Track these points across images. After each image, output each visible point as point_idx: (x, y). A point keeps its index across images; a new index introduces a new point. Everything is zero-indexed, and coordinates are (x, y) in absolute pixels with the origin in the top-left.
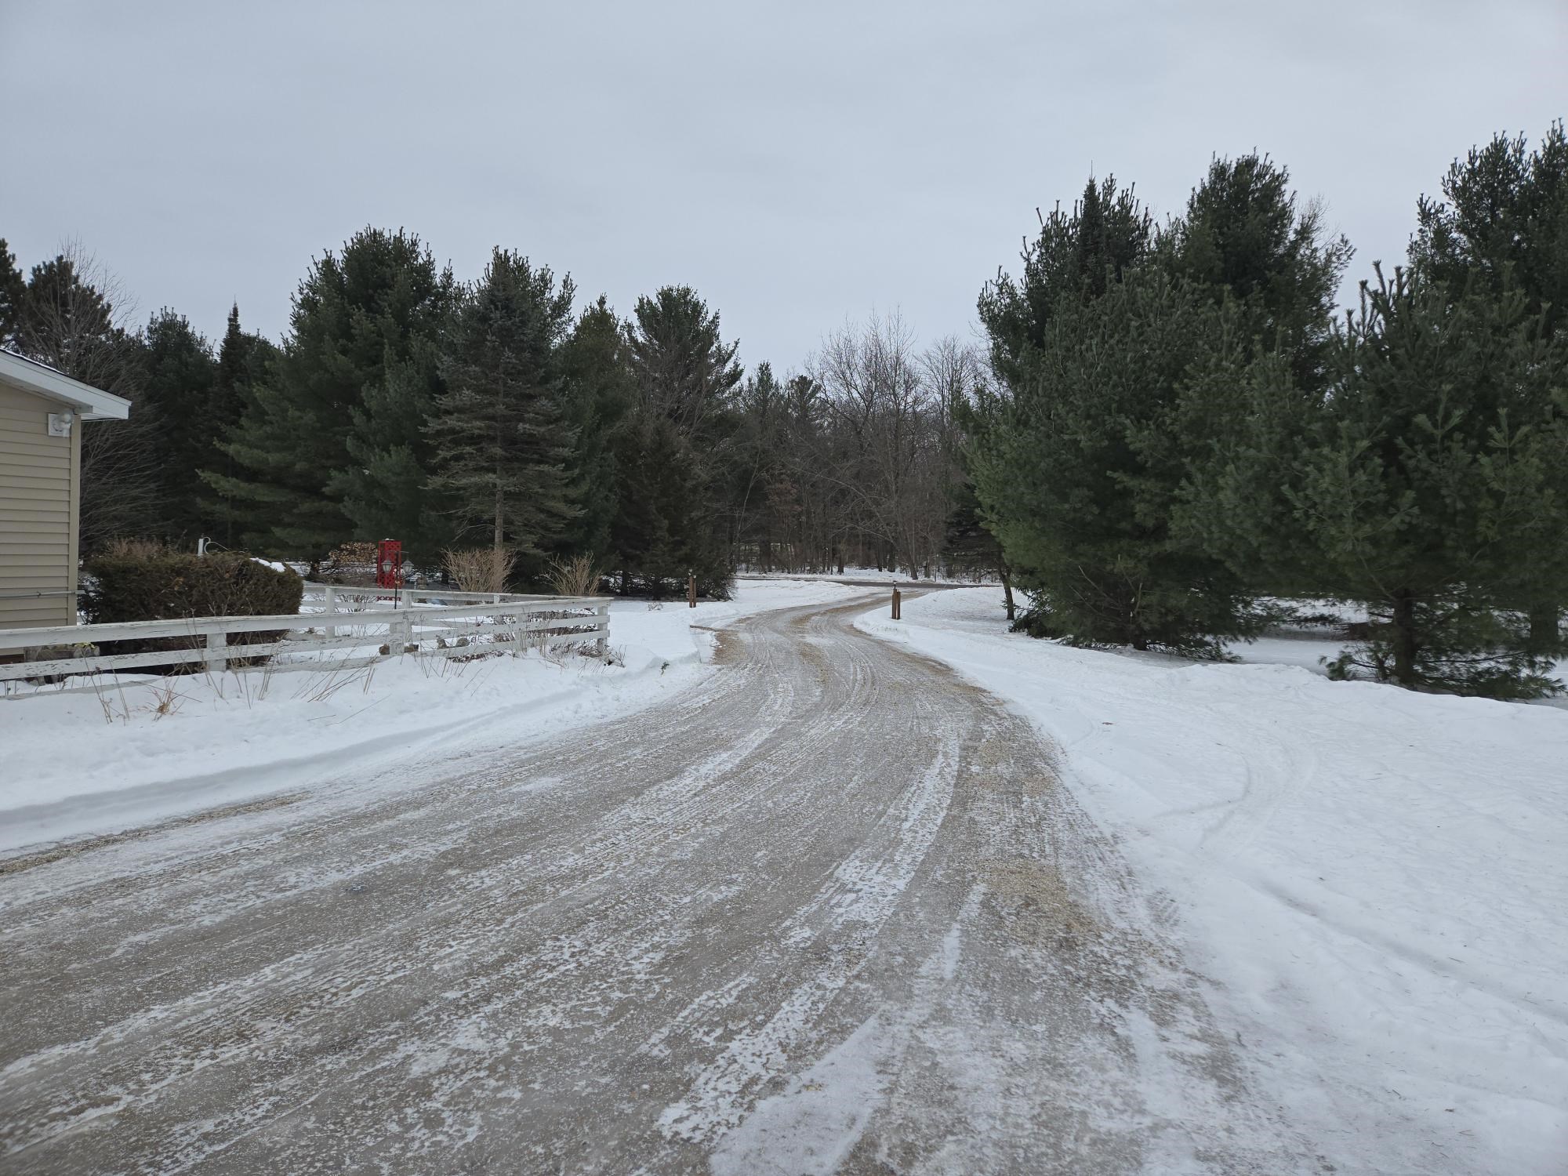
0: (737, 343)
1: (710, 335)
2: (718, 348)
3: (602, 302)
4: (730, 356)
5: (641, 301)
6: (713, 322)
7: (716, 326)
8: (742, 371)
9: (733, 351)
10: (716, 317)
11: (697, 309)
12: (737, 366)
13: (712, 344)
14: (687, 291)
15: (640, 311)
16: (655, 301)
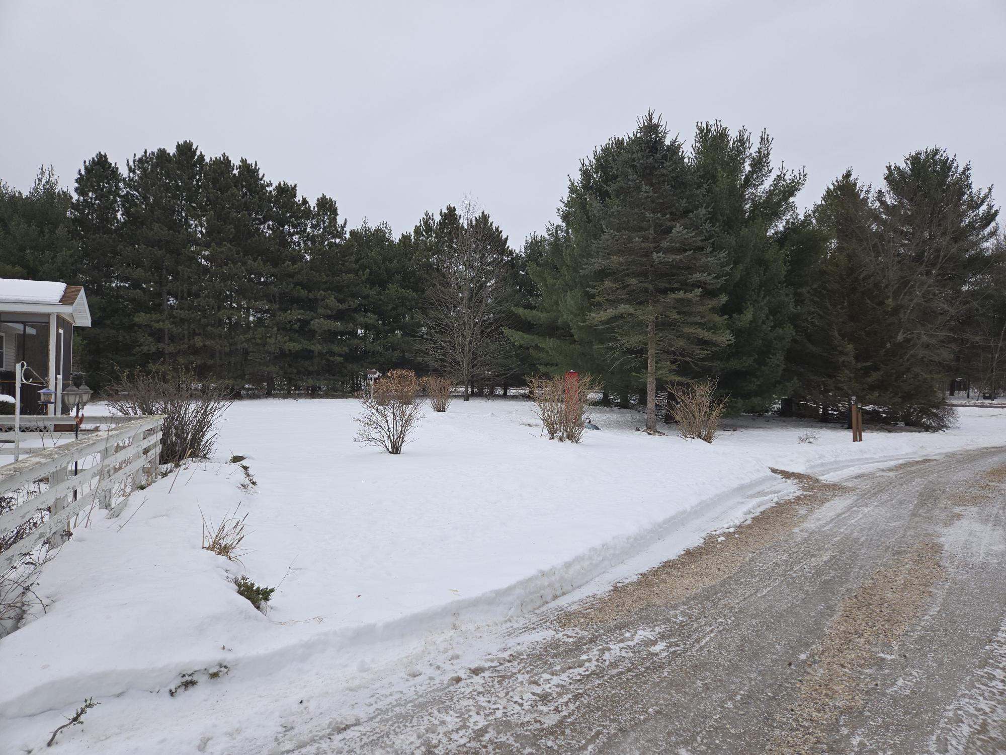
0: (990, 189)
1: (962, 185)
2: (970, 195)
3: (848, 175)
4: (983, 201)
5: (889, 168)
6: (964, 172)
7: (968, 177)
8: (997, 212)
9: (987, 196)
10: (968, 168)
11: (946, 166)
12: (990, 207)
13: (964, 193)
14: (936, 152)
15: (889, 178)
16: (903, 166)
